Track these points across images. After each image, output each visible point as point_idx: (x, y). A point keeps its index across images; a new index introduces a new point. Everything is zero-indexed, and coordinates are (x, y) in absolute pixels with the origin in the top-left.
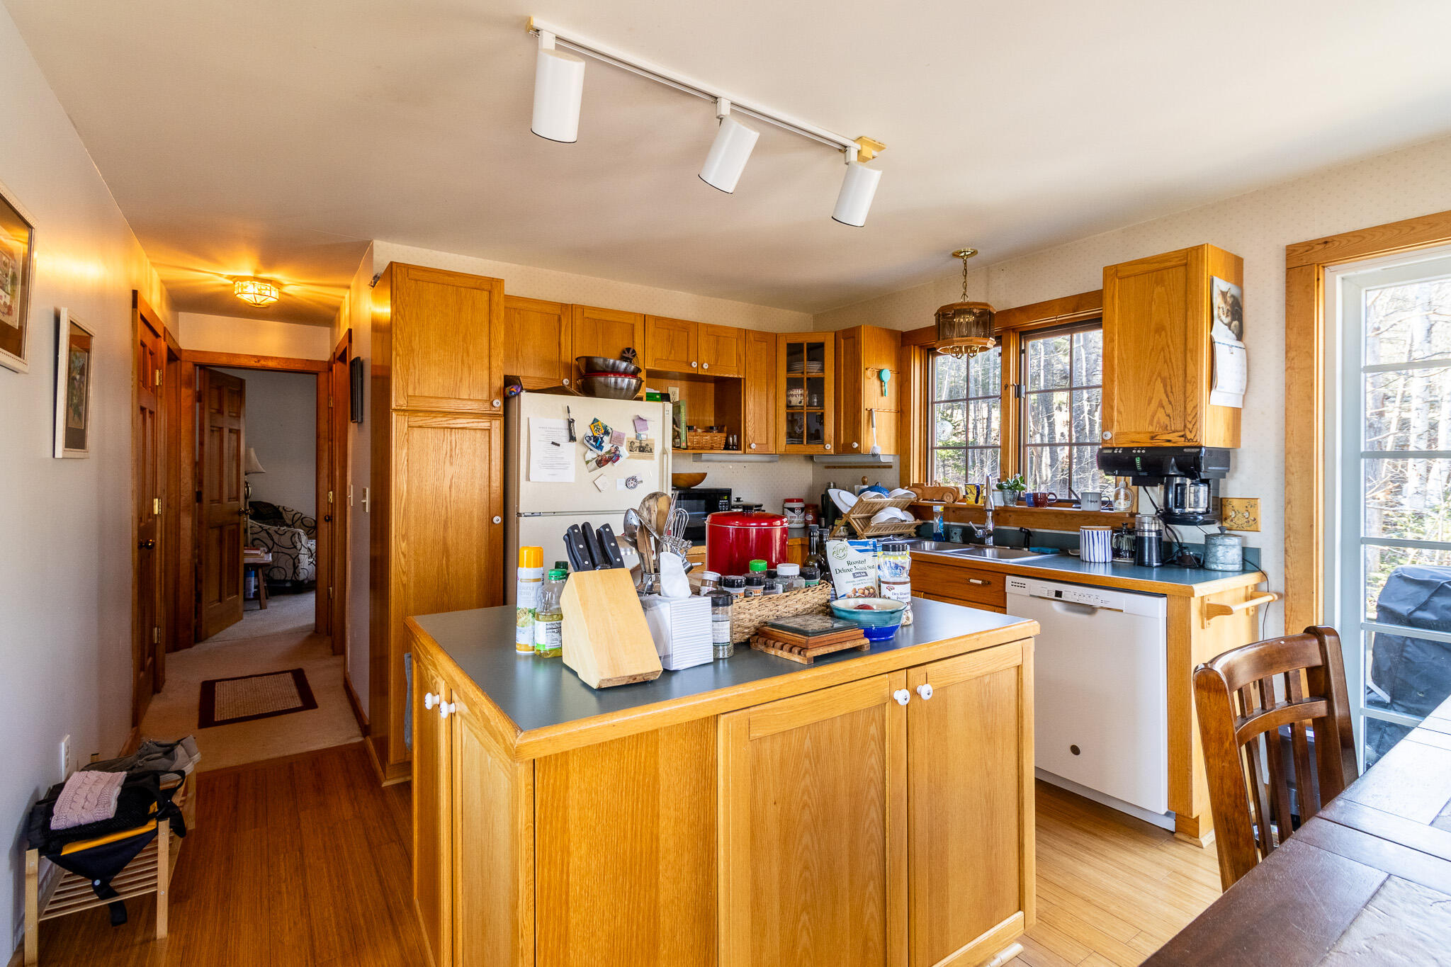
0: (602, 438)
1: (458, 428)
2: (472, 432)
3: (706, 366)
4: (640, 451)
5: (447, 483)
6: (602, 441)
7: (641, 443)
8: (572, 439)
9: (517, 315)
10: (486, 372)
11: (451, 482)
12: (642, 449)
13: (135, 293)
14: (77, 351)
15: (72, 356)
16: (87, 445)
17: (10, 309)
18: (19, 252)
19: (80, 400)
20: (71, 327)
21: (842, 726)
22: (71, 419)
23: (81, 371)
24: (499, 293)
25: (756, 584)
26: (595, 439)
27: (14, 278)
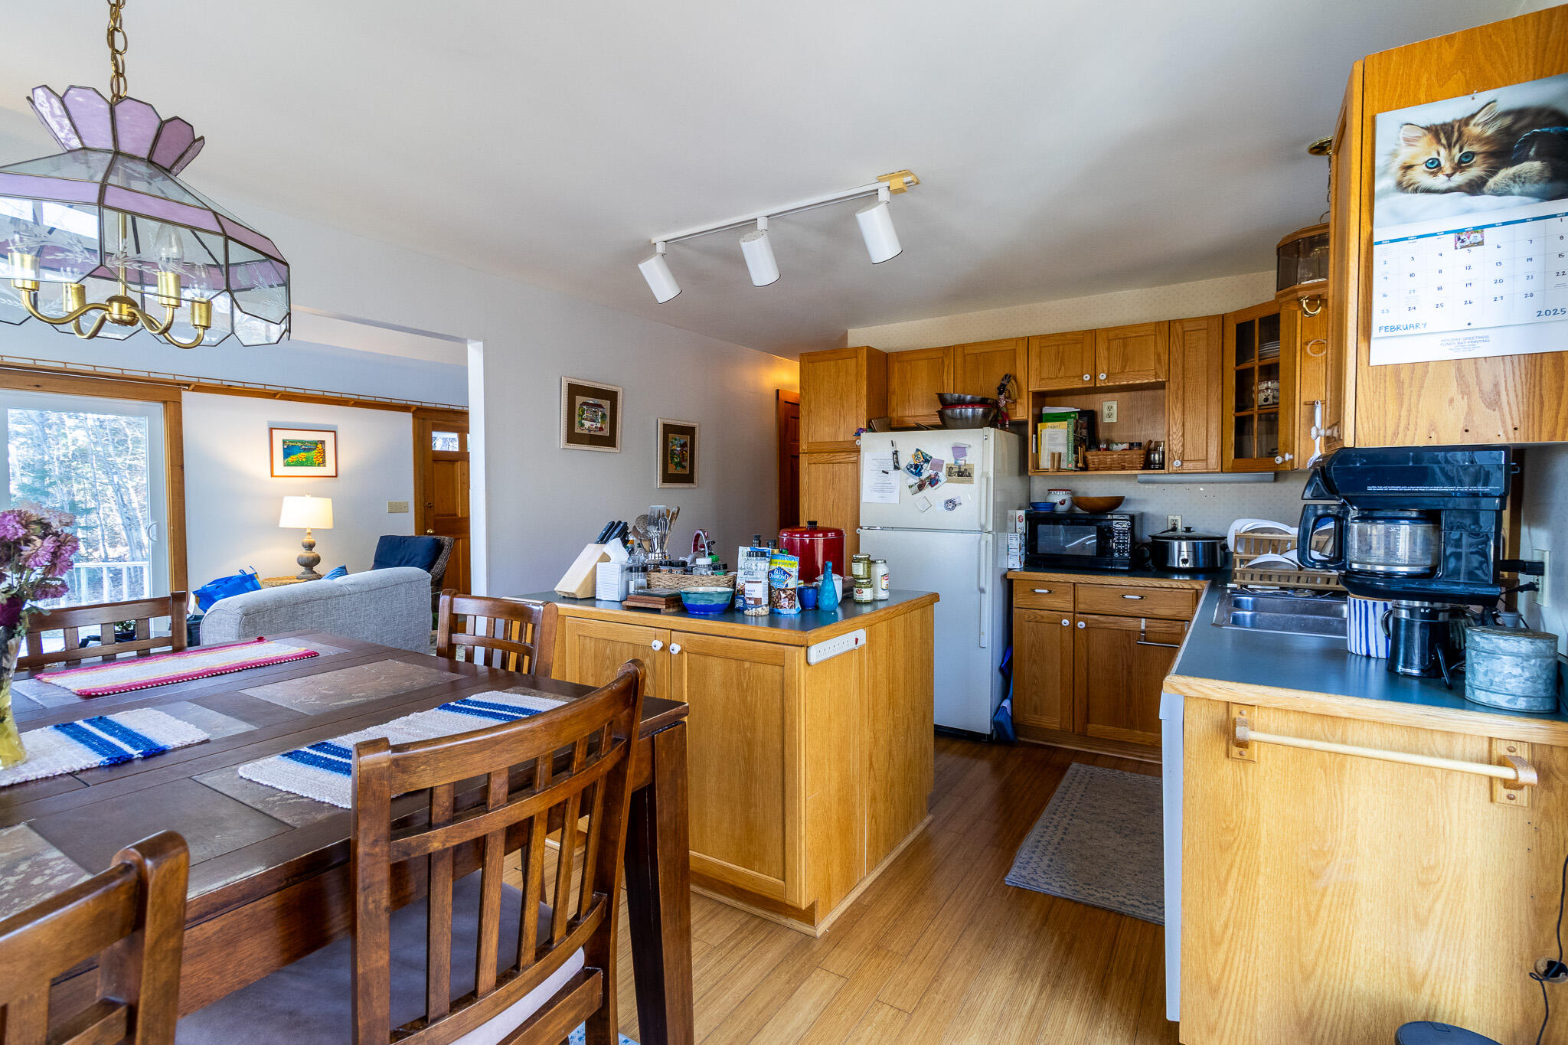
0: (921, 466)
1: (837, 462)
2: (846, 464)
3: (1103, 376)
4: (959, 476)
5: (830, 503)
6: (922, 468)
7: (960, 468)
8: (897, 468)
9: (909, 367)
10: (855, 420)
11: (833, 502)
12: (961, 474)
13: (778, 391)
14: (677, 436)
15: (670, 439)
16: (696, 480)
17: (601, 429)
18: (606, 404)
19: (683, 459)
20: (665, 426)
21: (628, 649)
22: (672, 470)
23: (683, 446)
24: (862, 358)
25: (678, 566)
26: (916, 467)
27: (604, 416)
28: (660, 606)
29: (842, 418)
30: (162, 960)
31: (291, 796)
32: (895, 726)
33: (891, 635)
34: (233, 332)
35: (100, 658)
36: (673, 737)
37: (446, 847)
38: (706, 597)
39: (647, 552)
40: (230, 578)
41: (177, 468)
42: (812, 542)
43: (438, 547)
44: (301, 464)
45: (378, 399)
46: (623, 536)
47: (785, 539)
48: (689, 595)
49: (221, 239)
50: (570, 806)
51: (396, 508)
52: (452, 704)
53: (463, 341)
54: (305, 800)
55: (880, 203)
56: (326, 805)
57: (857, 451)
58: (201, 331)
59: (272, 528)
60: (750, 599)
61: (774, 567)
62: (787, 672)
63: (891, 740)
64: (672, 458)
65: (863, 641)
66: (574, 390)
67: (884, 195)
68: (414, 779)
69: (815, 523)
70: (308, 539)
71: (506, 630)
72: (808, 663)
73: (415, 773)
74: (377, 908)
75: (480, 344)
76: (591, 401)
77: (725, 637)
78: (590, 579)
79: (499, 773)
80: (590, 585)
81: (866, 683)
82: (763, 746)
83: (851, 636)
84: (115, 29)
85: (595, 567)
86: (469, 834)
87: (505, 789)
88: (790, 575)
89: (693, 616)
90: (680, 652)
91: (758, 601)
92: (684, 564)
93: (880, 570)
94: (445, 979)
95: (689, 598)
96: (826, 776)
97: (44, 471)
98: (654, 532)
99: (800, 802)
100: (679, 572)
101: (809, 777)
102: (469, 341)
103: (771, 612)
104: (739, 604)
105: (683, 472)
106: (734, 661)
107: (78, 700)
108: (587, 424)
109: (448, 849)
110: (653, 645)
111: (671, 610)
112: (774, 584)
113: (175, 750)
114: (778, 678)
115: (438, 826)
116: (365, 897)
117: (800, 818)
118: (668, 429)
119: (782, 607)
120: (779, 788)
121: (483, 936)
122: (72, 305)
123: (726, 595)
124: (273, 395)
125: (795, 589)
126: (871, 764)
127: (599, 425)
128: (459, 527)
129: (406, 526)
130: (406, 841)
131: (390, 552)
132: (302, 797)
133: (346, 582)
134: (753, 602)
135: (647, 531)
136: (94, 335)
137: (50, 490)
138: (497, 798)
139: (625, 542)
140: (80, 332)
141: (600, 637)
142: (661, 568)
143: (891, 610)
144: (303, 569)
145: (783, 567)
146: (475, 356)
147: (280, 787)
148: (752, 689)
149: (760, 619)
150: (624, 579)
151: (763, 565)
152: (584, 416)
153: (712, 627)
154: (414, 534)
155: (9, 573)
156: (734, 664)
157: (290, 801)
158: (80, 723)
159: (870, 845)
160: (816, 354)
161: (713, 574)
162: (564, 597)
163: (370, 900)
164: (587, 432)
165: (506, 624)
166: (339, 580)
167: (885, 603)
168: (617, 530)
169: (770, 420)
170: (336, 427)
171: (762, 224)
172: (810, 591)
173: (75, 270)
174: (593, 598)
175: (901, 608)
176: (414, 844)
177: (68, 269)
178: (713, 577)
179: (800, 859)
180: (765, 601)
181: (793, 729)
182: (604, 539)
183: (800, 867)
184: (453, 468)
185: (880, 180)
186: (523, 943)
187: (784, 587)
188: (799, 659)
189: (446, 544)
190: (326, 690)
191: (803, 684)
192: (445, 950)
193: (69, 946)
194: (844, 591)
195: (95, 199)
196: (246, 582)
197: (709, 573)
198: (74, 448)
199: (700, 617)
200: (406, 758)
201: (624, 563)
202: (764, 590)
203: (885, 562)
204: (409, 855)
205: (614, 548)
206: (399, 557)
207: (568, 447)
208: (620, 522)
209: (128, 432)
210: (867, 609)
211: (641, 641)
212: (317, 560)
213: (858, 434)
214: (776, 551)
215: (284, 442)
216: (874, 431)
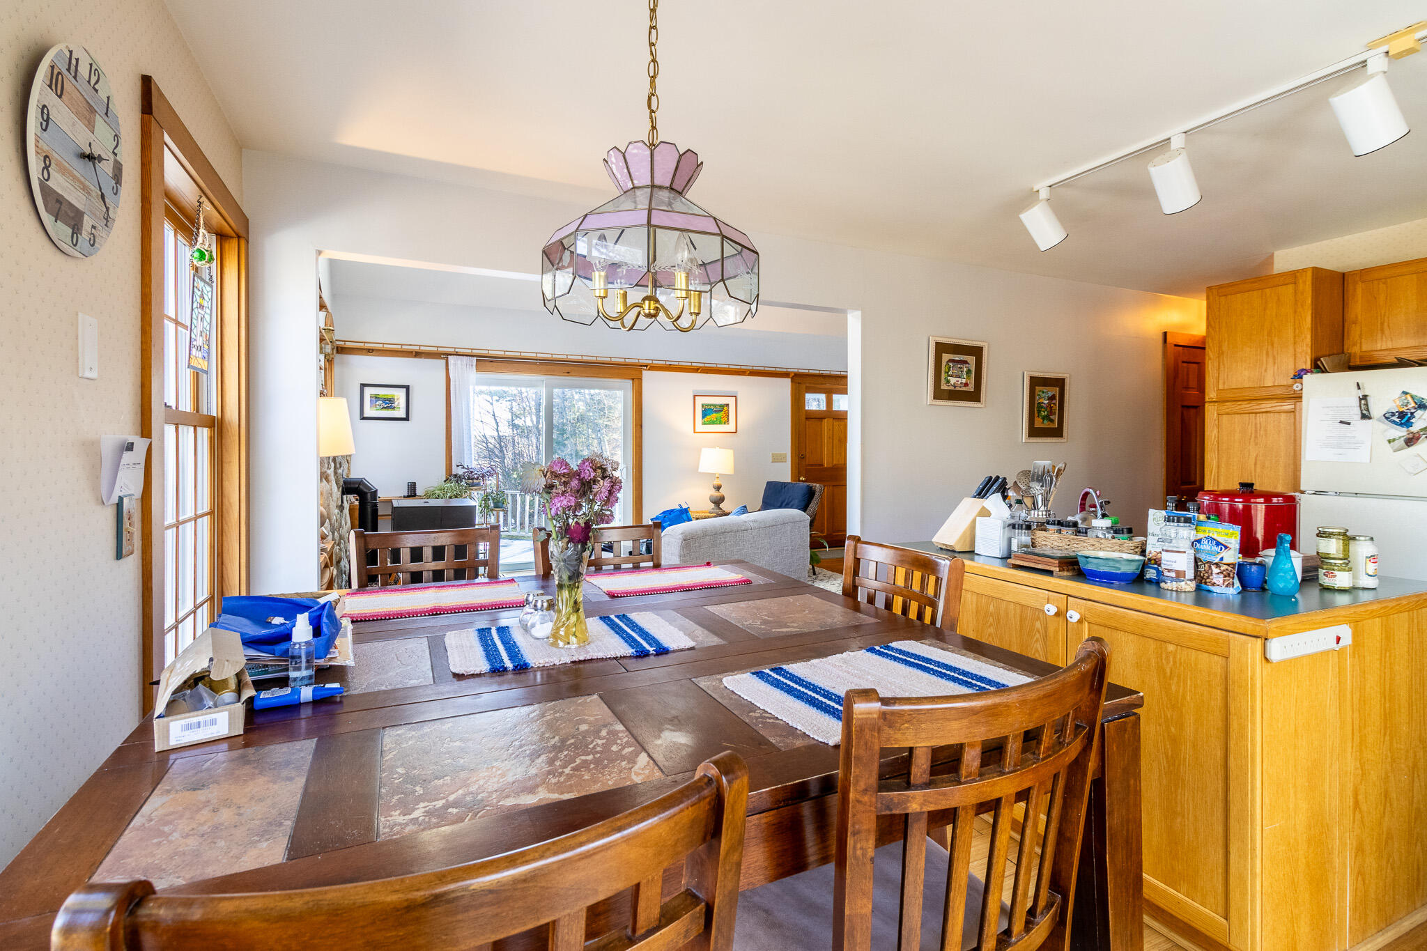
0: (1412, 413)
1: (1263, 412)
2: (1277, 415)
5: (1252, 461)
6: (1413, 416)
8: (1365, 417)
10: (1292, 359)
11: (1256, 459)
13: (1165, 334)
14: (1045, 389)
15: (1037, 392)
16: (1065, 434)
17: (966, 385)
18: (971, 360)
19: (1051, 412)
20: (1032, 379)
21: (1015, 609)
22: (1039, 423)
23: (1052, 398)
24: (1304, 282)
25: (1069, 526)
26: (1402, 415)
27: (969, 372)
28: (1052, 569)
29: (1271, 360)
30: (730, 870)
31: (767, 715)
32: (1393, 760)
33: (1388, 637)
34: (711, 317)
35: (612, 567)
36: (1126, 730)
37: (923, 810)
38: (1111, 564)
39: (1029, 510)
40: (672, 511)
41: (639, 427)
42: (1247, 509)
43: (811, 493)
44: (713, 423)
45: (766, 369)
46: (1003, 490)
47: (1206, 503)
48: (1089, 559)
49: (719, 238)
50: (1035, 793)
51: (777, 459)
52: (877, 648)
53: (843, 312)
54: (781, 722)
55: (1372, 76)
56: (799, 732)
57: (1298, 397)
58: (694, 316)
59: (694, 472)
60: (1169, 571)
61: (1201, 535)
62: (1233, 666)
63: (1387, 777)
64: (1039, 412)
65: (1347, 640)
66: (941, 348)
67: (1377, 63)
68: (898, 736)
69: (1251, 485)
70: (717, 482)
71: (906, 579)
72: (1266, 659)
73: (900, 730)
74: (864, 855)
75: (859, 313)
76: (957, 358)
77: (1140, 611)
78: (968, 533)
79: (972, 745)
80: (968, 540)
81: (1349, 696)
82: (1194, 746)
83: (1332, 632)
84: (653, 95)
85: (974, 521)
86: (944, 802)
87: (977, 763)
88: (1226, 547)
89: (1093, 583)
90: (1080, 621)
91: (1180, 575)
92: (1075, 524)
93: (1362, 550)
94: (915, 943)
95: (1088, 563)
96: (1291, 806)
97: (564, 430)
98: (1037, 488)
99: (1253, 828)
100: (1070, 532)
101: (1266, 800)
102: (849, 311)
103: (1198, 588)
104: (1151, 574)
105: (1052, 426)
106: (1151, 641)
107: (607, 598)
108: (953, 380)
109: (924, 812)
110: (1046, 609)
111: (1065, 574)
112: (1203, 557)
113: (674, 651)
114: (1218, 670)
115: (917, 787)
116: (854, 842)
117: (1253, 849)
118: (1036, 382)
119: (1213, 584)
120: (1220, 804)
121: (950, 911)
122: (620, 308)
123: (1137, 563)
124: (696, 370)
125: (1234, 565)
126: (1356, 803)
127: (964, 381)
128: (836, 476)
129: (784, 473)
130: (889, 795)
131: (775, 496)
132: (777, 718)
133: (748, 519)
134: (1173, 575)
135: (1030, 488)
136: (631, 328)
137: (566, 442)
138: (969, 770)
139: (1005, 497)
140: (624, 327)
141: (981, 592)
142: (1048, 527)
143: (1391, 605)
144: (713, 505)
145: (1215, 536)
146: (854, 322)
147: (758, 705)
148: (1179, 677)
149: (1183, 595)
150: (1006, 537)
151: (1185, 534)
152: (950, 373)
153: (1122, 598)
154: (789, 481)
155: (584, 504)
156: (1152, 645)
157: (768, 720)
158: (612, 617)
159: (1354, 909)
160: (1230, 285)
161: (1113, 538)
162: (941, 548)
163: (859, 846)
164: (952, 388)
165: (907, 573)
166: (744, 517)
167: (1372, 593)
168: (993, 485)
169: (1155, 367)
170: (737, 392)
171: (1177, 142)
172: (1254, 568)
173: (622, 281)
174: (972, 552)
175: (1404, 602)
176: (896, 800)
177: (619, 281)
178: (1114, 541)
179: (1253, 901)
180: (1190, 574)
181: (1243, 736)
182: (982, 493)
183: (1253, 910)
184: (821, 424)
185: (1370, 47)
186: (986, 928)
187: (1217, 560)
188: (1253, 653)
189: (817, 490)
190: (766, 615)
191: (1258, 685)
192: (917, 914)
193: (677, 841)
194: (1305, 570)
195: (645, 222)
196: (681, 515)
197: (1109, 536)
198: (578, 414)
199: (1101, 584)
200: (893, 713)
201: (1005, 519)
202: (1189, 562)
203: (1372, 539)
204: (891, 810)
205: (994, 501)
206: (781, 499)
207: (934, 403)
208: (998, 478)
209: (606, 402)
210: (1342, 600)
211: (1031, 602)
212: (722, 499)
213: (1299, 376)
214: (1202, 517)
215: (703, 406)
216: (1324, 371)
